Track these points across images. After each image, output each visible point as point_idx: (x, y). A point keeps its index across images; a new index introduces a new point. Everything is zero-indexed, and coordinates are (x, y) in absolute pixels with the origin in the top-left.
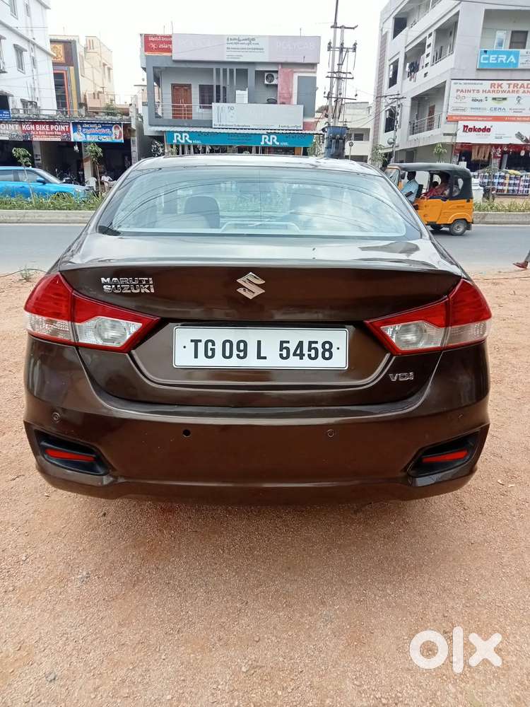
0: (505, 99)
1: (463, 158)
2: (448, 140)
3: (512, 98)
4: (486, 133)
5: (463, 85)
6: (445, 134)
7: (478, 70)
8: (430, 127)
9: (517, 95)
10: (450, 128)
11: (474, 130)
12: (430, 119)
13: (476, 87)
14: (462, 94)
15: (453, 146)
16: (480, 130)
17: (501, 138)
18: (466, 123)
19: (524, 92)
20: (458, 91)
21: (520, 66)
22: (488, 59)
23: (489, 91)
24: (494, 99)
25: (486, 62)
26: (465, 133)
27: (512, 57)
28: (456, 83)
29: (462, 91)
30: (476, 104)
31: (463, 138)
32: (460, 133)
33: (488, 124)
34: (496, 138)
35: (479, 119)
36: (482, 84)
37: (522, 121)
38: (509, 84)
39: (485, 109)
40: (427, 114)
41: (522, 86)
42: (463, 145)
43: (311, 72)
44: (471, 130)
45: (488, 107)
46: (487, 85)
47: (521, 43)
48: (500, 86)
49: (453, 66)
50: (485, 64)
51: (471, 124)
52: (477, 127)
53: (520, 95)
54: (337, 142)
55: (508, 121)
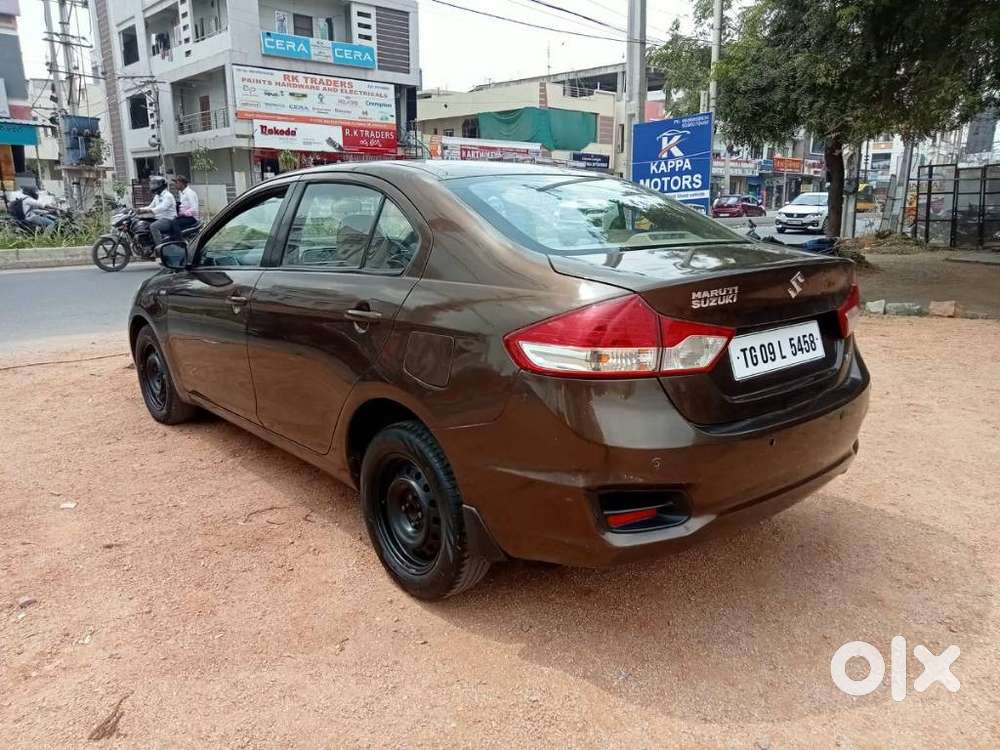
0: (304, 96)
1: (269, 168)
2: (244, 143)
3: (313, 95)
4: (290, 137)
5: (248, 73)
6: (238, 136)
7: (264, 55)
8: (207, 126)
9: (318, 92)
10: (242, 128)
11: (276, 132)
12: (203, 114)
13: (268, 78)
14: (250, 85)
15: (250, 151)
16: (282, 132)
17: (310, 143)
18: (264, 123)
19: (324, 89)
20: (243, 80)
21: (314, 58)
22: (273, 44)
23: (284, 84)
24: (291, 94)
25: (272, 47)
26: (264, 136)
27: (301, 45)
28: (239, 70)
29: (249, 80)
30: (270, 99)
31: (263, 142)
32: (258, 134)
33: (292, 126)
34: (304, 143)
35: (279, 118)
36: (272, 74)
37: (330, 124)
38: (306, 79)
39: (283, 106)
40: (199, 107)
41: (321, 81)
42: (264, 150)
43: (9, 28)
44: (271, 132)
45: (286, 104)
46: (279, 76)
47: (307, 30)
48: (294, 78)
49: (230, 47)
50: (270, 49)
51: (270, 125)
52: (279, 128)
53: (320, 91)
54: (87, 139)
55: (312, 123)
